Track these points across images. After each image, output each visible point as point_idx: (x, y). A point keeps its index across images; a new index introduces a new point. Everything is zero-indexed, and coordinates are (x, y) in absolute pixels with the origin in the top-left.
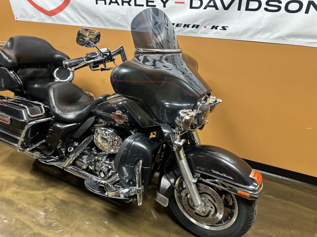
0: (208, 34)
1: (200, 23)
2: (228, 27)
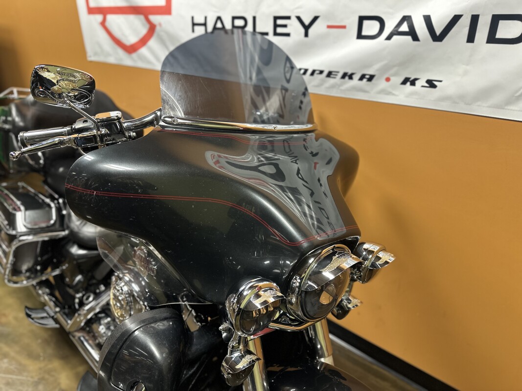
0: (393, 94)
1: (378, 70)
2: (441, 81)
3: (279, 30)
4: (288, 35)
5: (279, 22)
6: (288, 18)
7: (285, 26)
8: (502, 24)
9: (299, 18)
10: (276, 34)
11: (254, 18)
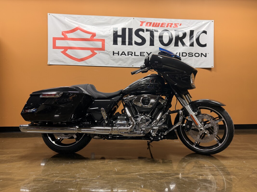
3: (142, 55)
4: (144, 56)
5: (142, 53)
6: (144, 52)
7: (144, 54)
8: (183, 54)
9: (147, 53)
10: (141, 55)
11: (135, 53)
